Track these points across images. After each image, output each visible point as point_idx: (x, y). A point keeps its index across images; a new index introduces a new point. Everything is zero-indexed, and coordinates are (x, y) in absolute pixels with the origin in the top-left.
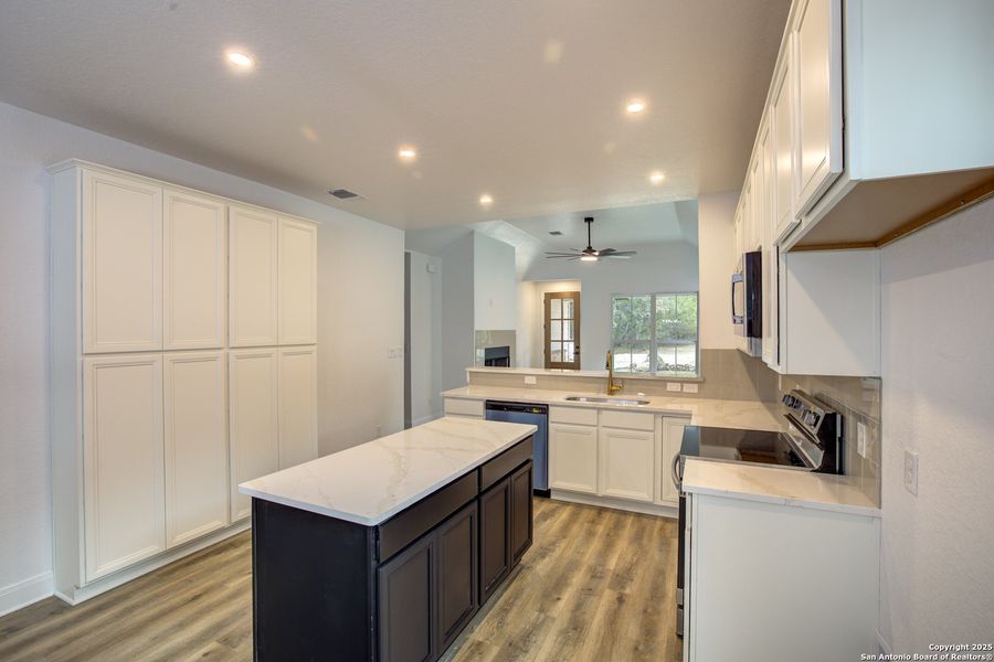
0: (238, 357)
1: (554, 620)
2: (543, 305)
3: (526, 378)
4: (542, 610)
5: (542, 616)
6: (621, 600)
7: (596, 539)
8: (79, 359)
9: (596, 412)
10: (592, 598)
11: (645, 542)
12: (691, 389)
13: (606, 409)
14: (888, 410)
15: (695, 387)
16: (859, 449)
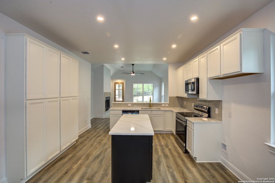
0: (63, 100)
1: (161, 156)
2: (114, 86)
3: (129, 104)
4: (157, 155)
5: (158, 156)
6: (170, 149)
7: (156, 140)
8: (25, 102)
9: (150, 111)
10: (164, 150)
11: (165, 138)
12: (167, 105)
13: (153, 110)
14: (224, 105)
15: (168, 105)
16: (216, 113)
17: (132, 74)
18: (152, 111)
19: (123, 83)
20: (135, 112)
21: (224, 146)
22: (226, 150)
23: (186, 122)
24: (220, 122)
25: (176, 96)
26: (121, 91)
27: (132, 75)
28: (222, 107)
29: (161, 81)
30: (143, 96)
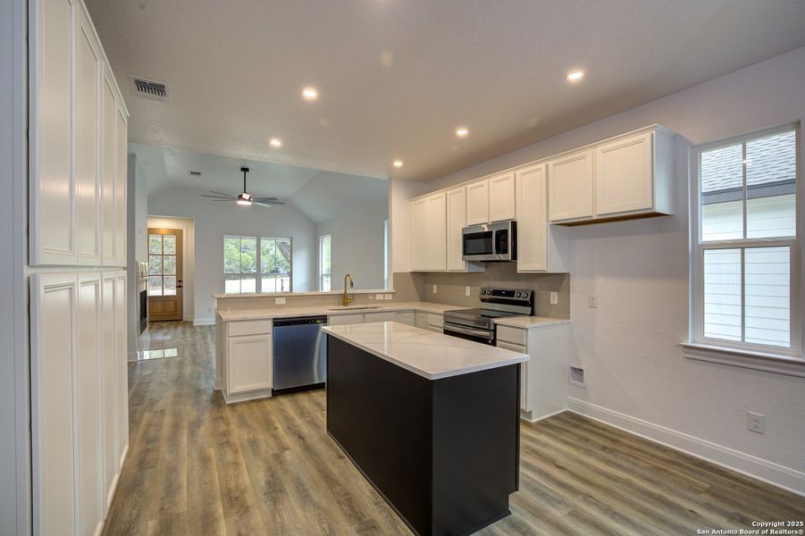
3: (277, 299)
9: (361, 316)
12: (389, 297)
13: (368, 313)
14: (576, 284)
15: (391, 295)
16: (552, 302)
17: (240, 202)
18: (364, 314)
19: (178, 234)
20: (316, 320)
21: (578, 372)
22: (582, 382)
23: (495, 331)
24: (567, 321)
25: (409, 270)
26: (173, 260)
27: (241, 206)
28: (569, 288)
29: (315, 231)
30: (258, 276)
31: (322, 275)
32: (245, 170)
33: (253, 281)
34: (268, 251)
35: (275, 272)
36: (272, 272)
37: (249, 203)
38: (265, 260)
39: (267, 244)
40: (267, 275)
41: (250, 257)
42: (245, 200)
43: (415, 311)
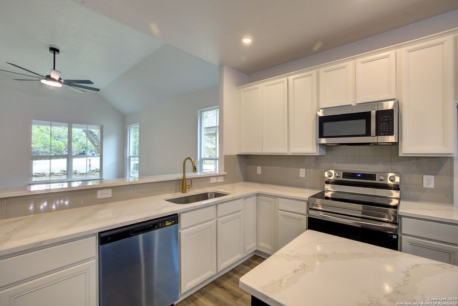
9: (214, 208)
12: (221, 180)
13: (220, 203)
15: (222, 178)
16: (426, 186)
17: (47, 83)
18: (217, 205)
20: (164, 222)
25: (236, 153)
27: (48, 87)
28: (453, 172)
29: (123, 121)
30: (69, 157)
31: (130, 157)
32: (54, 50)
33: (65, 161)
34: (77, 139)
35: (82, 154)
36: (80, 154)
37: (59, 85)
38: (75, 146)
39: (77, 131)
40: (76, 156)
41: (62, 144)
42: (54, 80)
43: (258, 195)
